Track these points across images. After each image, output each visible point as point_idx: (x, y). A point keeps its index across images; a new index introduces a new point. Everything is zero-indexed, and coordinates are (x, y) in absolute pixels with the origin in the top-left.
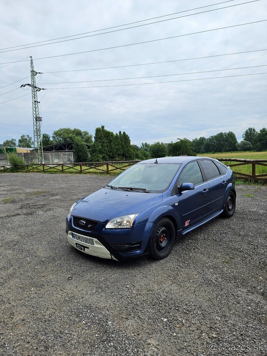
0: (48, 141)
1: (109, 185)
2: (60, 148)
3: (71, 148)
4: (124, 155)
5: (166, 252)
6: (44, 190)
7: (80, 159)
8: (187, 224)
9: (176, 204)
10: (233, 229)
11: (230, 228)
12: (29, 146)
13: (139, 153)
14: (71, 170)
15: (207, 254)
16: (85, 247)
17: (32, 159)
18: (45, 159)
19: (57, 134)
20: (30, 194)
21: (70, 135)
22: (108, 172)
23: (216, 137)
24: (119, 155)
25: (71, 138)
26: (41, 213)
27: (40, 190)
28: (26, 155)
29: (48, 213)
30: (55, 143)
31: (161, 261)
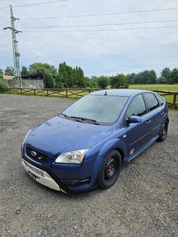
0: (26, 71)
1: (63, 113)
2: (34, 77)
3: (42, 78)
4: (79, 84)
5: (113, 180)
6: (18, 109)
7: (48, 86)
8: (132, 152)
9: (125, 136)
10: (168, 154)
11: (165, 152)
12: (12, 75)
13: (90, 83)
14: (41, 94)
15: (149, 181)
16: (36, 177)
17: (14, 84)
18: (23, 84)
19: (32, 66)
20: (7, 112)
21: (42, 68)
22: (67, 96)
23: (142, 73)
24: (75, 84)
25: (42, 70)
26: (10, 130)
27: (15, 109)
28: (9, 81)
29: (16, 130)
30: (31, 73)
31: (109, 190)
